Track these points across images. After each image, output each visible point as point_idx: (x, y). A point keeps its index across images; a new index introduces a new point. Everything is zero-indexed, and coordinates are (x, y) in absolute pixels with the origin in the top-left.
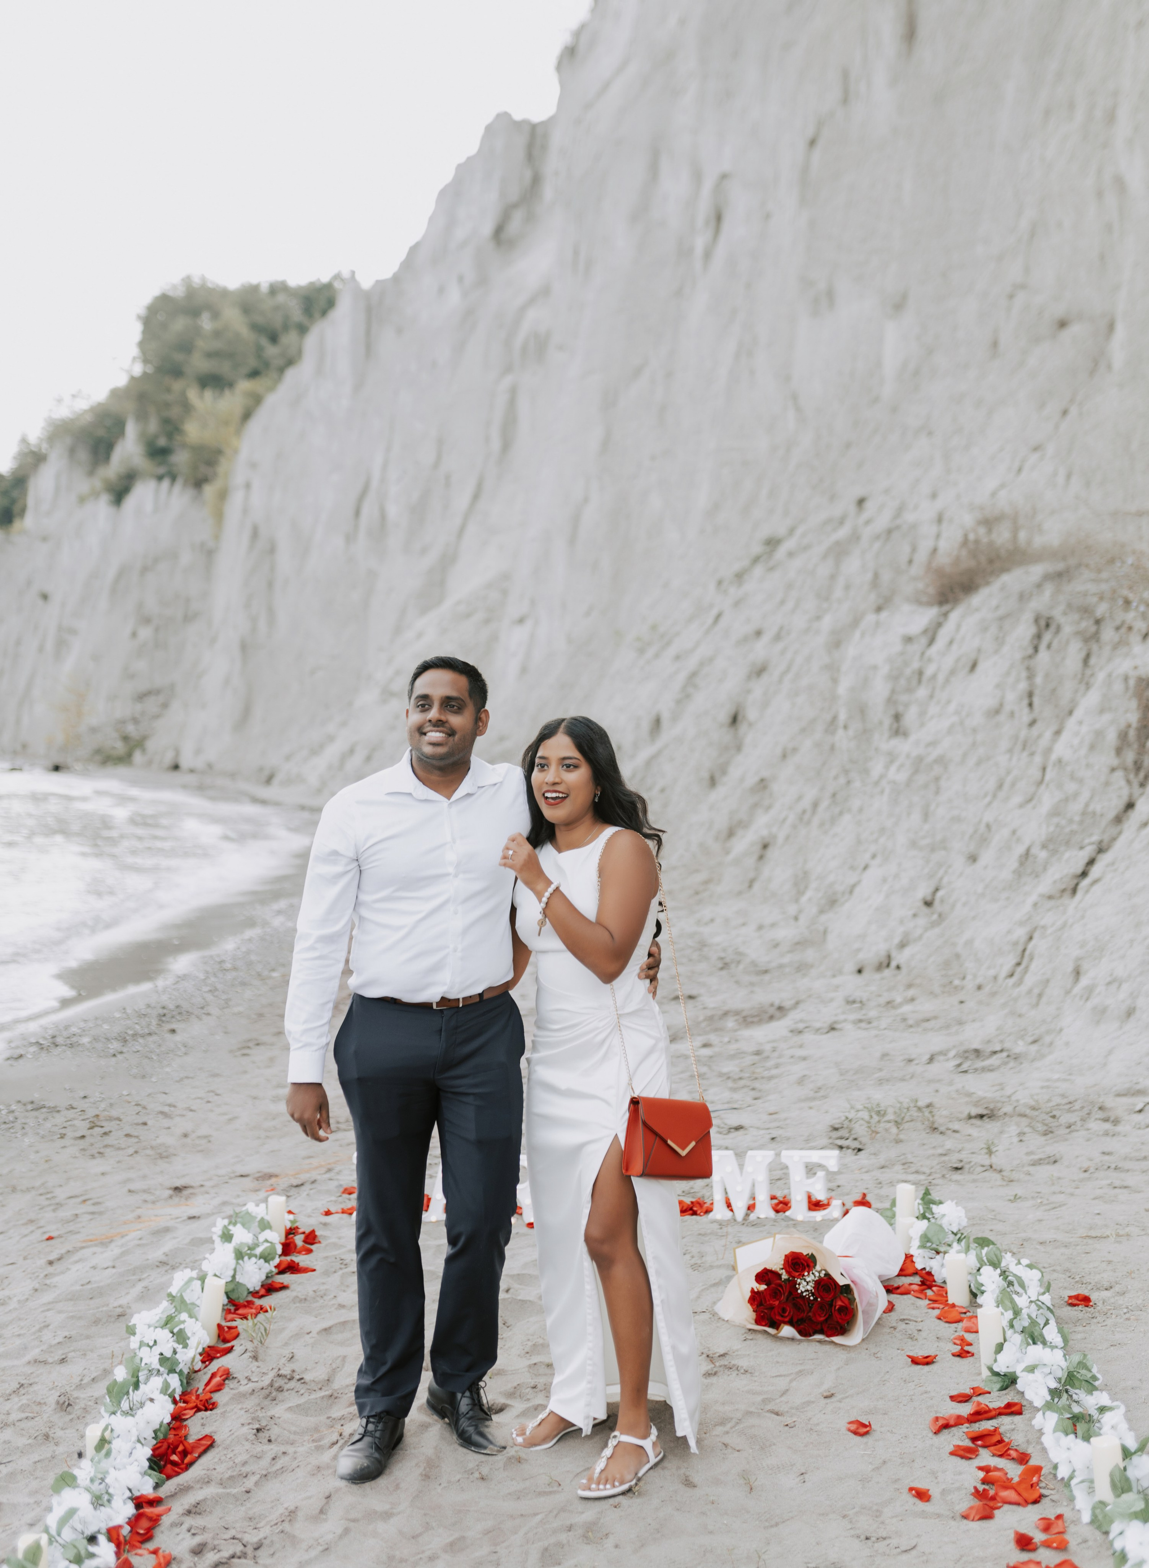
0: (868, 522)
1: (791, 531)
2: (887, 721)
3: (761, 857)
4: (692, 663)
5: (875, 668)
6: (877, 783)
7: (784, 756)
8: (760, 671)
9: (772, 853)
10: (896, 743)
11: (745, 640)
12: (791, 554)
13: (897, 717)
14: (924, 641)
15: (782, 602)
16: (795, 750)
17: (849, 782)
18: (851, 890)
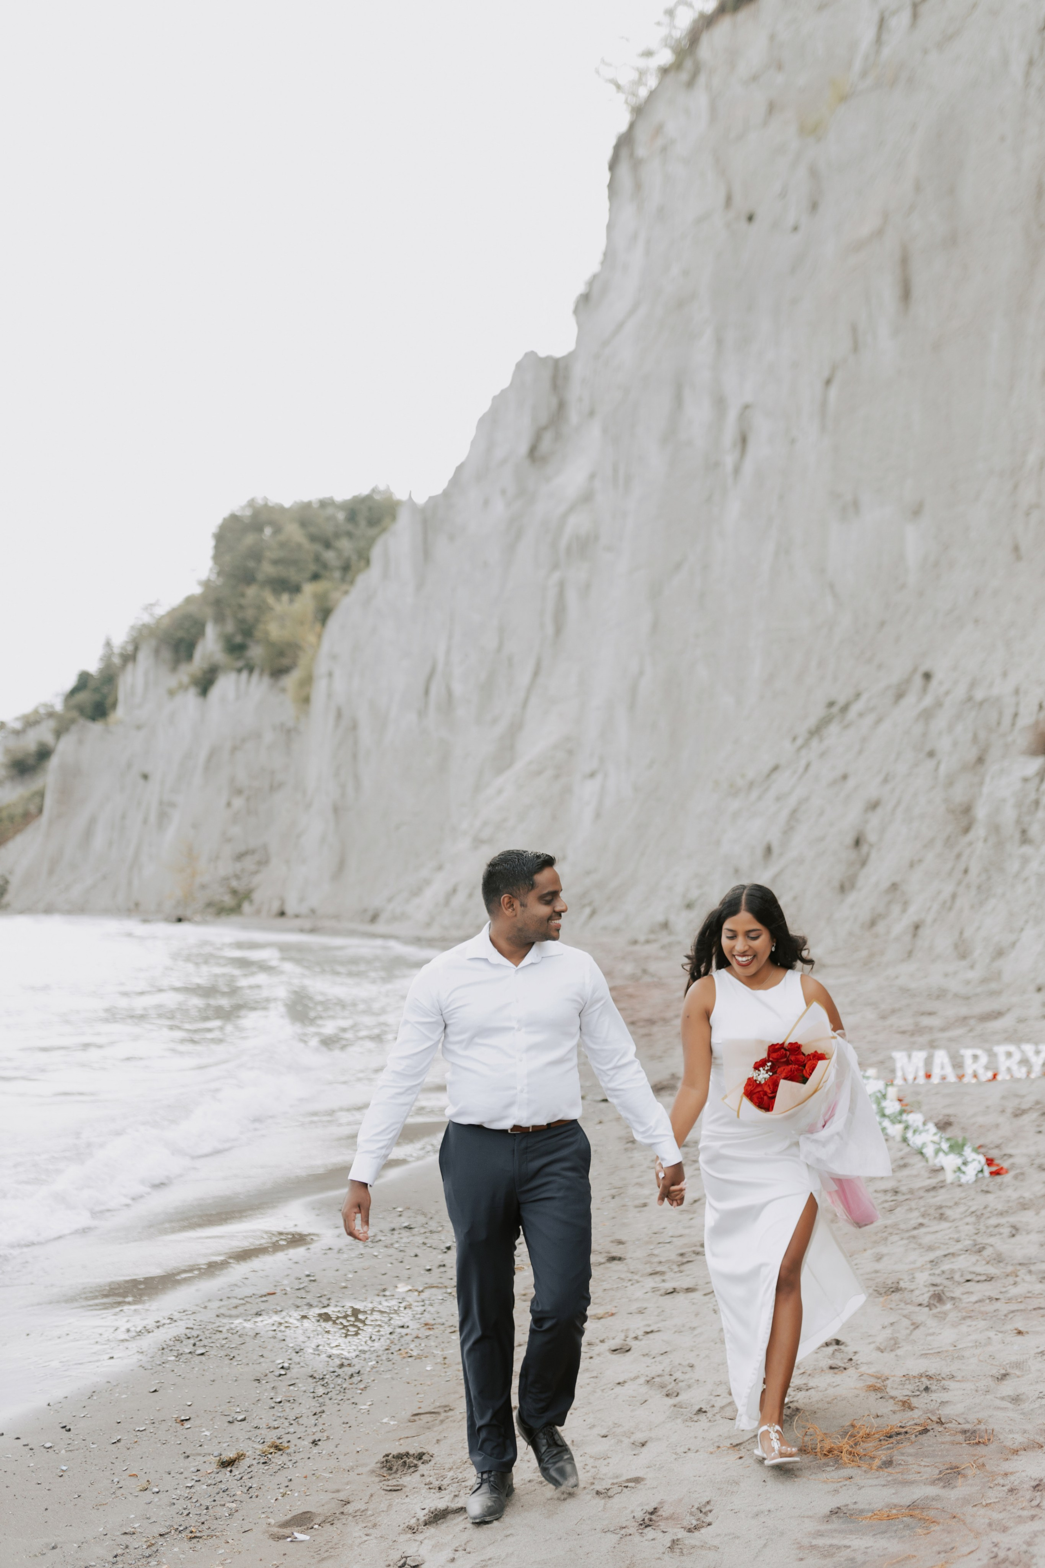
0: (947, 693)
1: (858, 695)
2: (1017, 836)
3: (915, 935)
4: (792, 801)
5: (1004, 800)
6: (1017, 875)
7: (912, 865)
8: (874, 806)
9: (925, 932)
10: (1027, 850)
11: (834, 783)
12: (861, 715)
13: (1024, 832)
14: (1036, 781)
15: (860, 752)
16: (920, 861)
17: (989, 878)
18: (1013, 944)
